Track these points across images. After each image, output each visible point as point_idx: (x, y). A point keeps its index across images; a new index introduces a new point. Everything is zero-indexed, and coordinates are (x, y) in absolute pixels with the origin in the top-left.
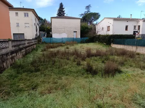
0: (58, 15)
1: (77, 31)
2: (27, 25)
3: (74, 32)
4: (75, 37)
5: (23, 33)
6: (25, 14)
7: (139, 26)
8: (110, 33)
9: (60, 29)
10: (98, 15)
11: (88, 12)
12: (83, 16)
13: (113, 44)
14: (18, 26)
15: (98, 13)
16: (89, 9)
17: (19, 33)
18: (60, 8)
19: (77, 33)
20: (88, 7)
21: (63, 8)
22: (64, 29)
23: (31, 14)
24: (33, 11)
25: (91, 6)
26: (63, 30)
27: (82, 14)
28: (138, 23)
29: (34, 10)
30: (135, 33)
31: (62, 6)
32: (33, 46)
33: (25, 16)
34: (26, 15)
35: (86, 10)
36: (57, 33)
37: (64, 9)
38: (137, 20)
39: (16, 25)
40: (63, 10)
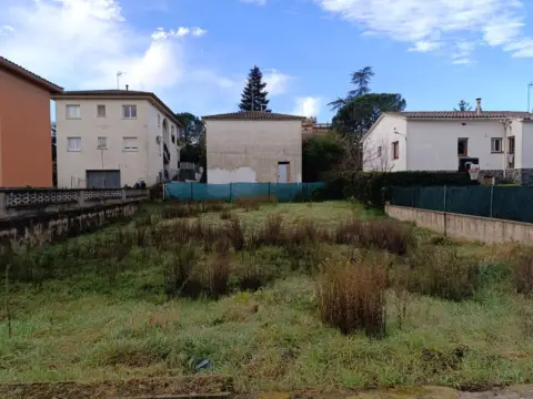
0: (242, 107)
1: (288, 159)
2: (130, 144)
3: (280, 163)
4: (283, 180)
5: (116, 168)
6: (126, 108)
7: (512, 140)
8: (399, 166)
9: (235, 156)
10: (395, 100)
11: (360, 93)
12: (342, 106)
13: (391, 204)
14: (102, 147)
15: (394, 96)
16: (366, 82)
17: (105, 168)
18: (250, 85)
19: (288, 169)
20: (361, 76)
21: (262, 83)
22: (246, 152)
23: (143, 107)
24: (151, 98)
25: (373, 70)
26: (243, 156)
27: (341, 101)
28: (508, 129)
29: (152, 95)
30: (468, 166)
31: (259, 78)
32: (117, 209)
33: (126, 115)
34: (130, 113)
35: (356, 87)
36: (222, 169)
37: (264, 85)
38: (503, 118)
39: (96, 143)
40: (262, 91)
